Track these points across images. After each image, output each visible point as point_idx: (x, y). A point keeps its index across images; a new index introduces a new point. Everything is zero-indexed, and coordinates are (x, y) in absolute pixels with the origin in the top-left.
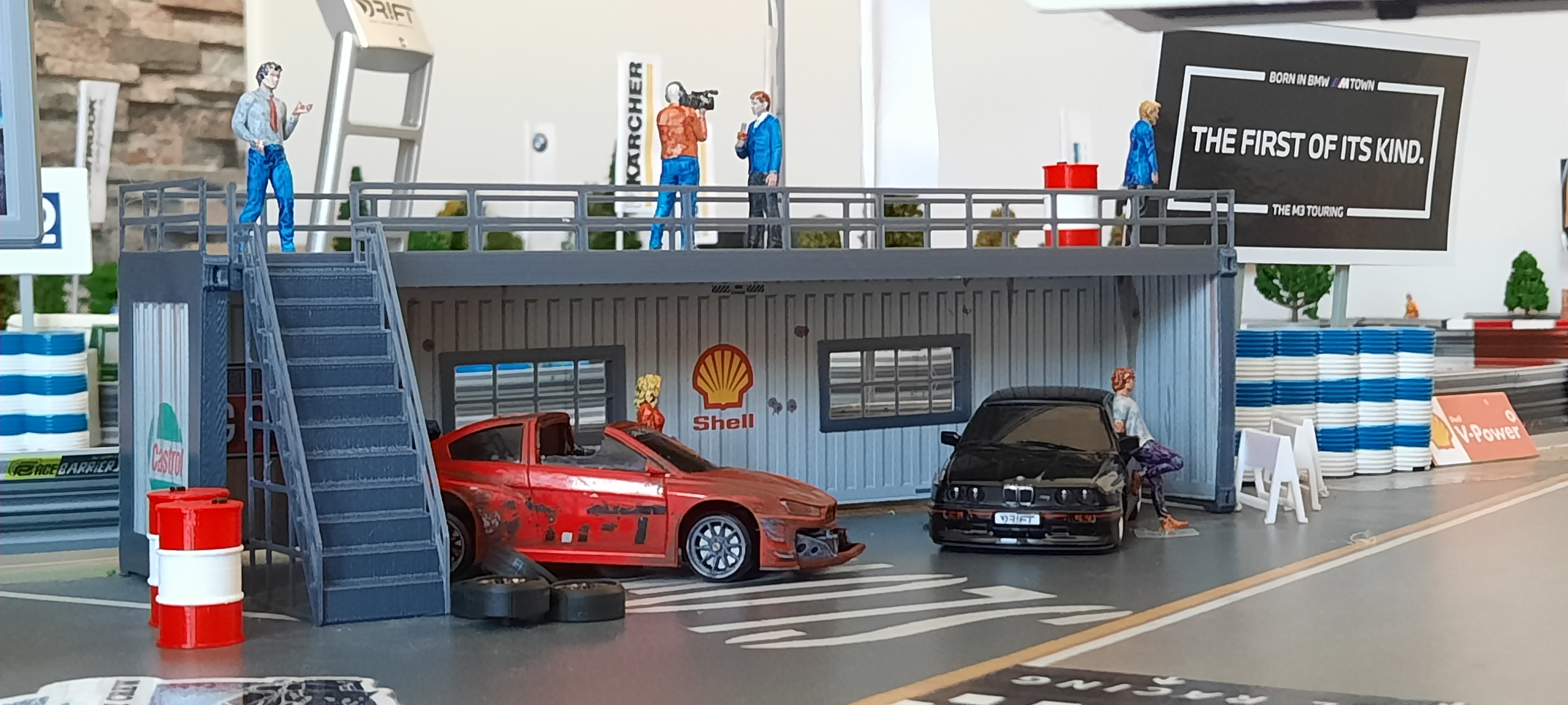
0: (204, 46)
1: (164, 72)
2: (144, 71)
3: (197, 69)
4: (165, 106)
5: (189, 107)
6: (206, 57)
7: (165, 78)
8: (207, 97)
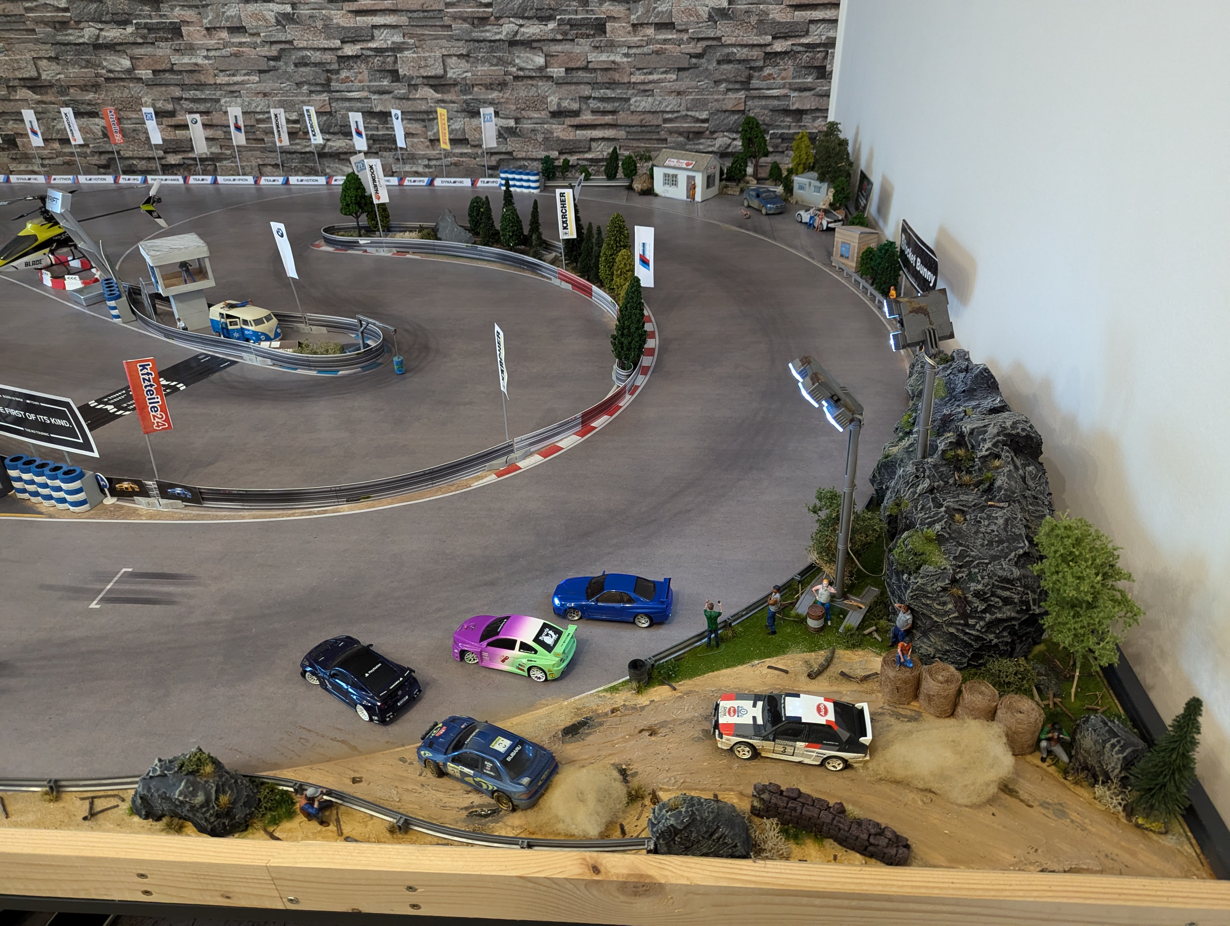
0: (812, 22)
1: (786, 37)
2: (774, 38)
3: (807, 33)
4: (786, 53)
5: (798, 52)
6: (812, 27)
7: (786, 40)
8: (810, 47)
